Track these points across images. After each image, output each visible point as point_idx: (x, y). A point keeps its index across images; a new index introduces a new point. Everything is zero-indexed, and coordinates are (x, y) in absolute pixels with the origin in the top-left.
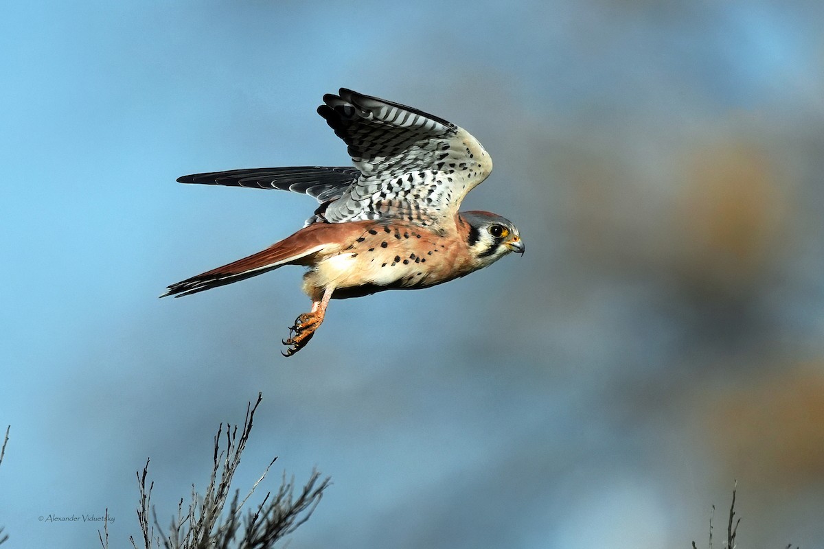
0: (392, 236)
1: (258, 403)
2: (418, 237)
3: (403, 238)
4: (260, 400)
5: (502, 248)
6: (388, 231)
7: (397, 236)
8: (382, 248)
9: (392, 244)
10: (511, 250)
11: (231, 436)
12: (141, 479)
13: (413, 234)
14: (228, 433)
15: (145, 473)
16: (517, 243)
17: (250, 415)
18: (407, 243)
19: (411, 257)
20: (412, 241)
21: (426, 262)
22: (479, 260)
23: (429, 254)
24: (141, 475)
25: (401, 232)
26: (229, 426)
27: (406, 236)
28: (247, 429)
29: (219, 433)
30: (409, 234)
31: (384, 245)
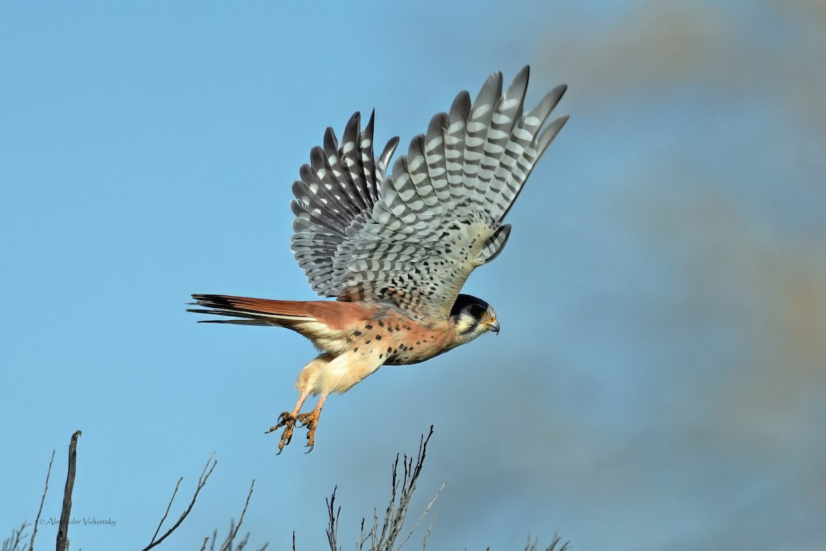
0: (385, 329)
1: (430, 434)
2: (409, 329)
3: (395, 331)
4: (431, 432)
5: (481, 327)
6: (381, 324)
7: (390, 330)
8: (377, 341)
9: (385, 336)
10: (488, 329)
11: (408, 466)
12: (330, 505)
13: (404, 326)
14: (405, 462)
15: (333, 499)
16: (493, 324)
17: (423, 446)
18: (398, 335)
19: (400, 347)
20: (403, 333)
21: (414, 350)
22: (461, 337)
23: (418, 343)
24: (330, 501)
25: (393, 325)
26: (405, 457)
27: (397, 329)
28: (421, 458)
29: (397, 461)
30: (400, 327)
31: (379, 338)
